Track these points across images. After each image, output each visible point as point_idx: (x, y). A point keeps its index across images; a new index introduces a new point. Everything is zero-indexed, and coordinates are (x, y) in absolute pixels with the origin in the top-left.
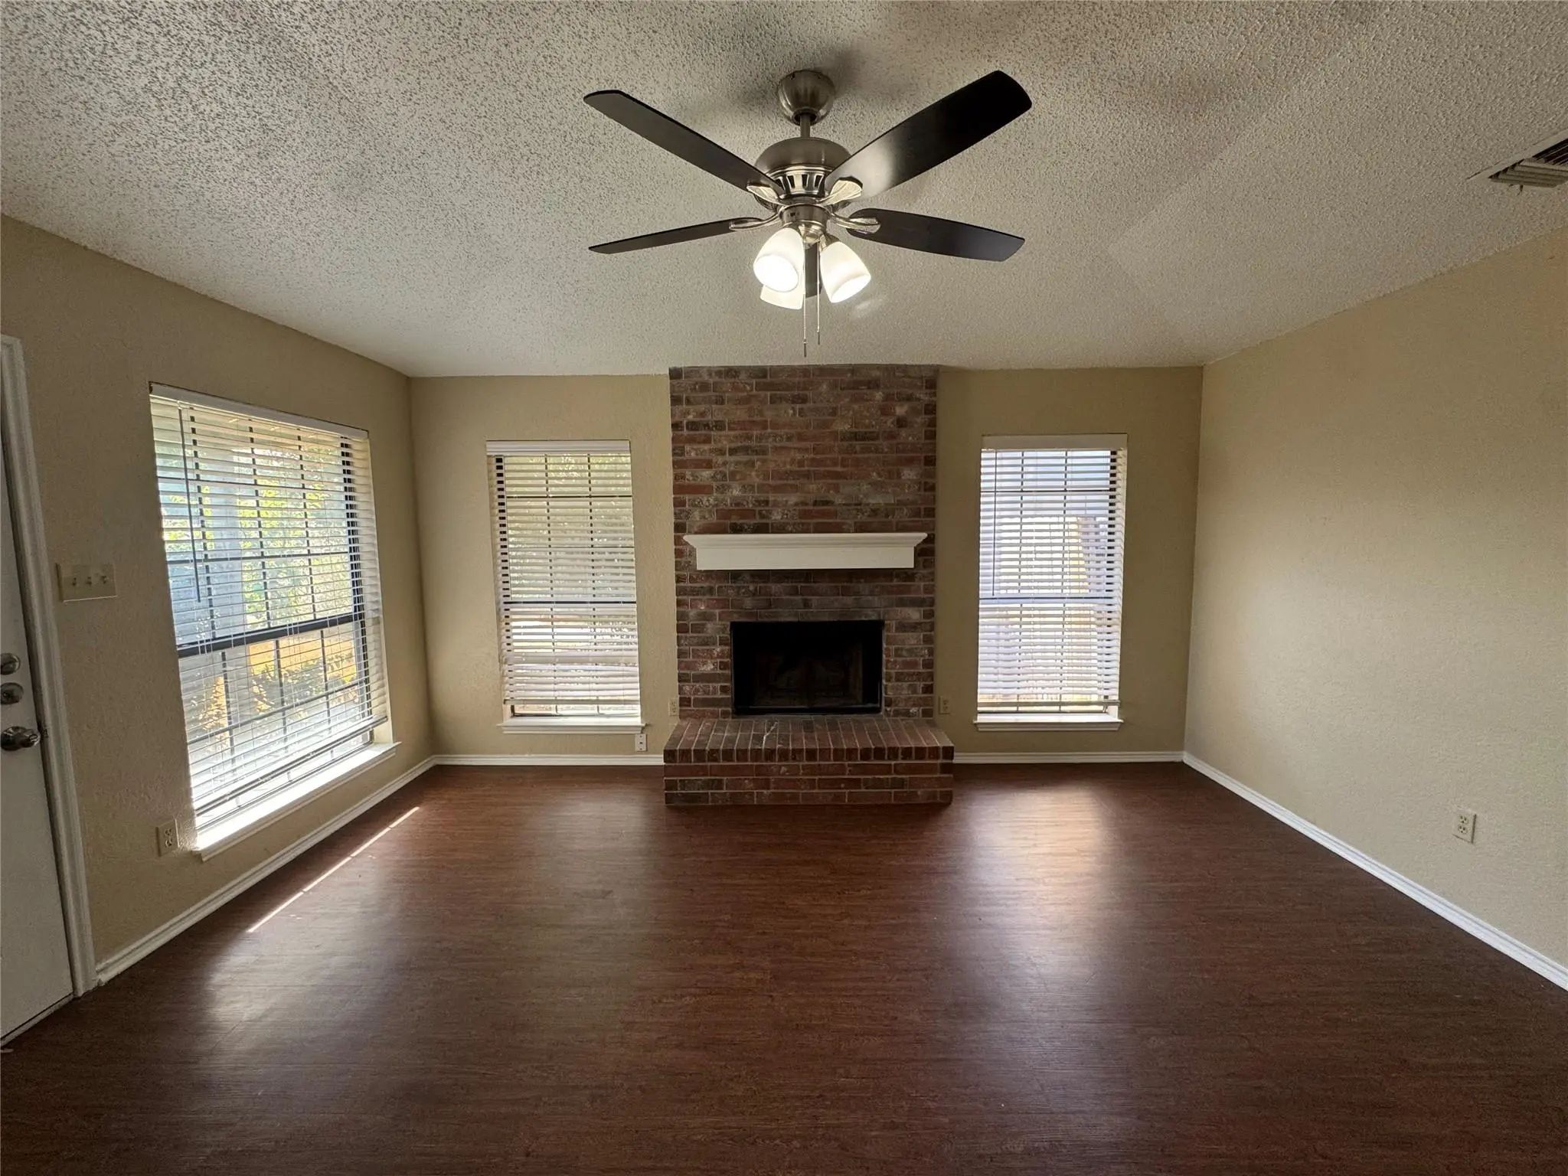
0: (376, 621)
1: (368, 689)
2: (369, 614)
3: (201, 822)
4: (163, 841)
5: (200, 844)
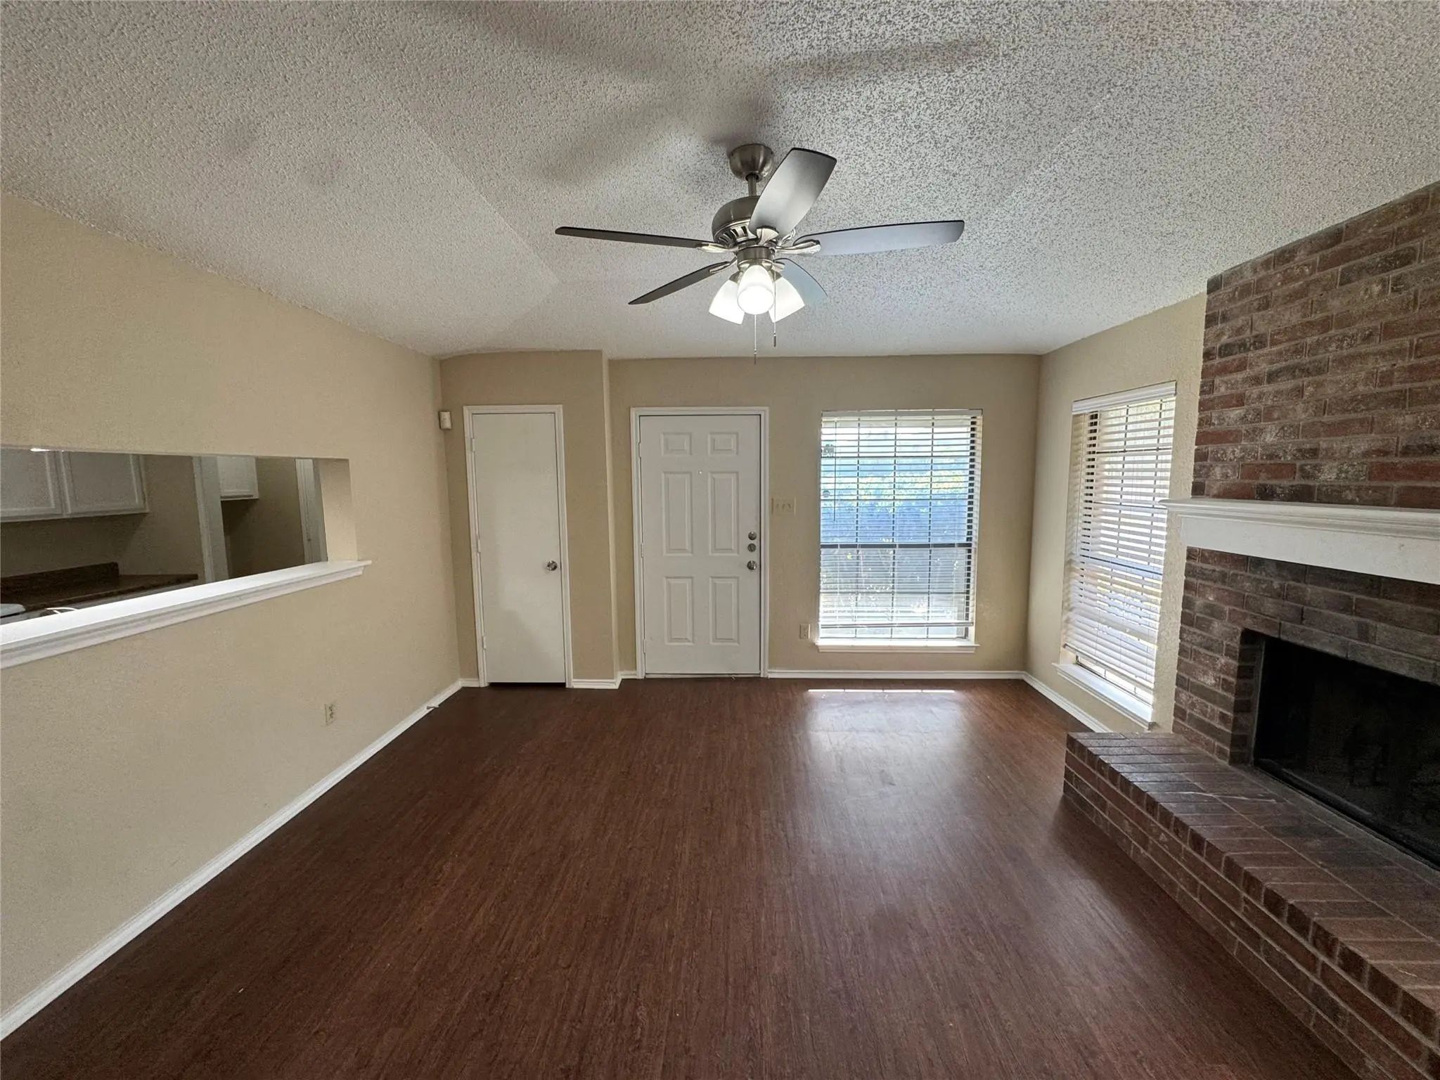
0: (978, 550)
1: (968, 598)
2: (975, 544)
3: (823, 632)
4: (802, 632)
5: (820, 642)
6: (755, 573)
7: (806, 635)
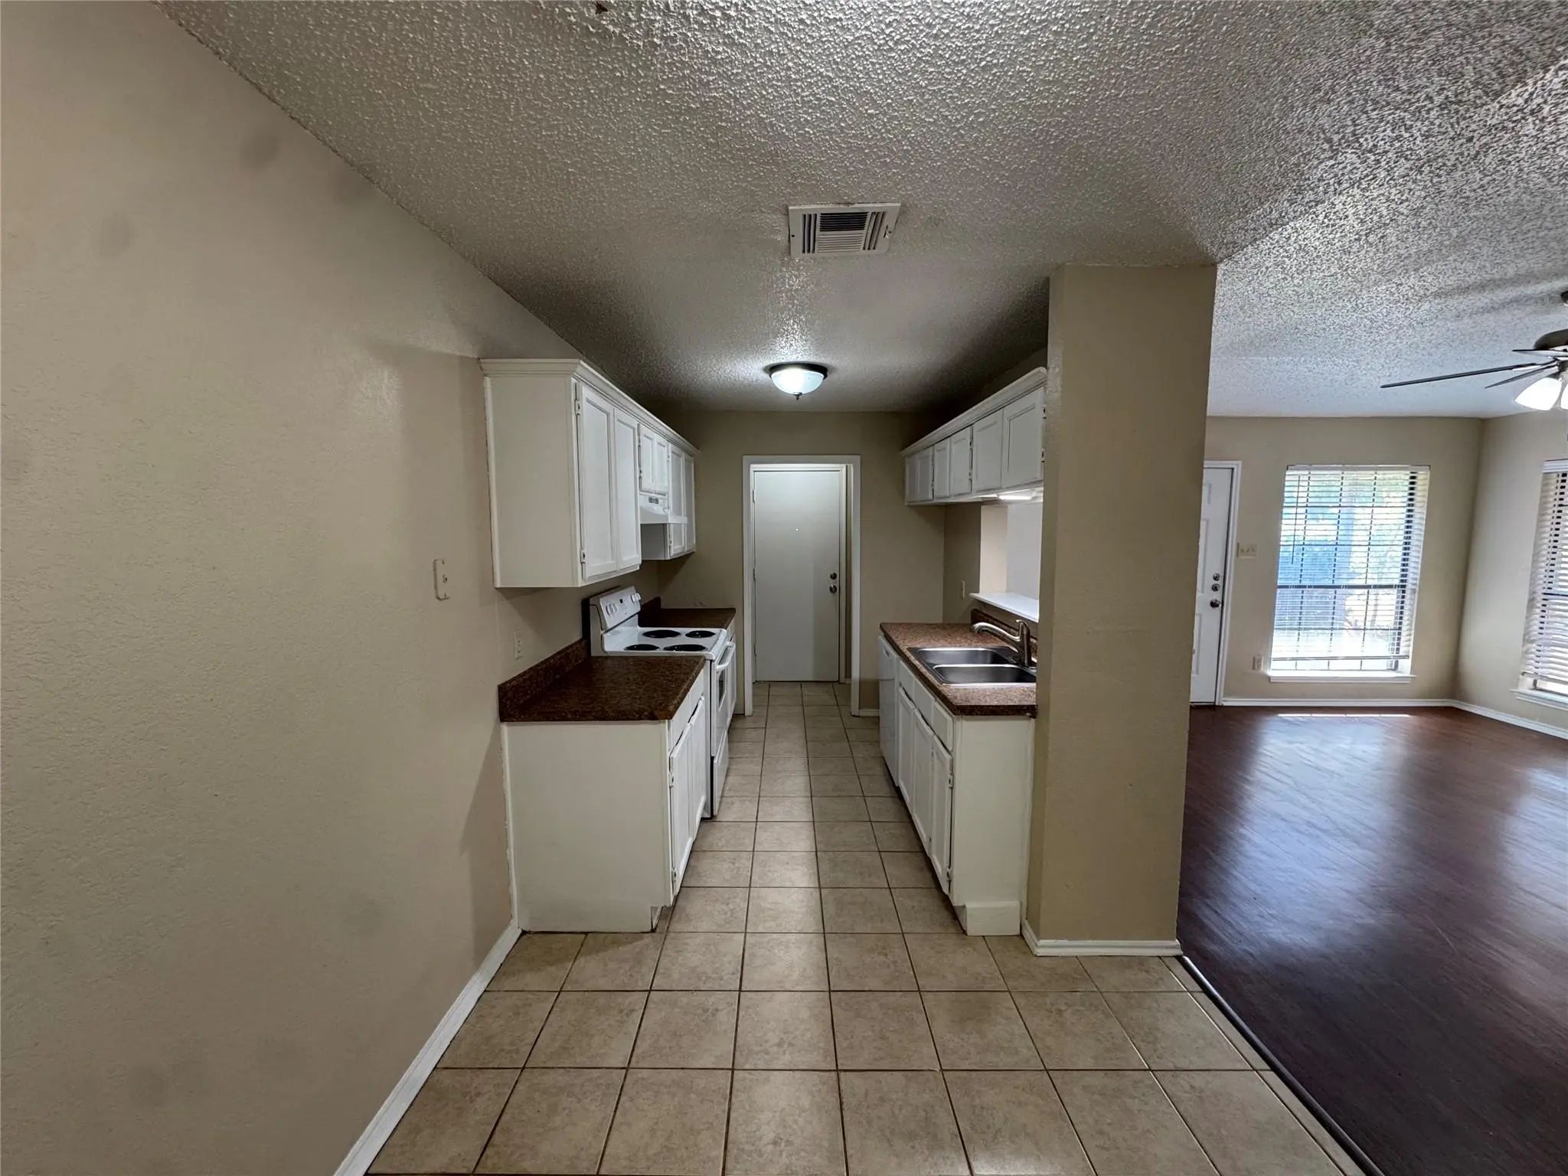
0: (1414, 591)
1: (1399, 634)
2: (1409, 586)
3: (1274, 665)
4: (1256, 663)
5: (1270, 673)
6: (1218, 610)
7: (1259, 666)
